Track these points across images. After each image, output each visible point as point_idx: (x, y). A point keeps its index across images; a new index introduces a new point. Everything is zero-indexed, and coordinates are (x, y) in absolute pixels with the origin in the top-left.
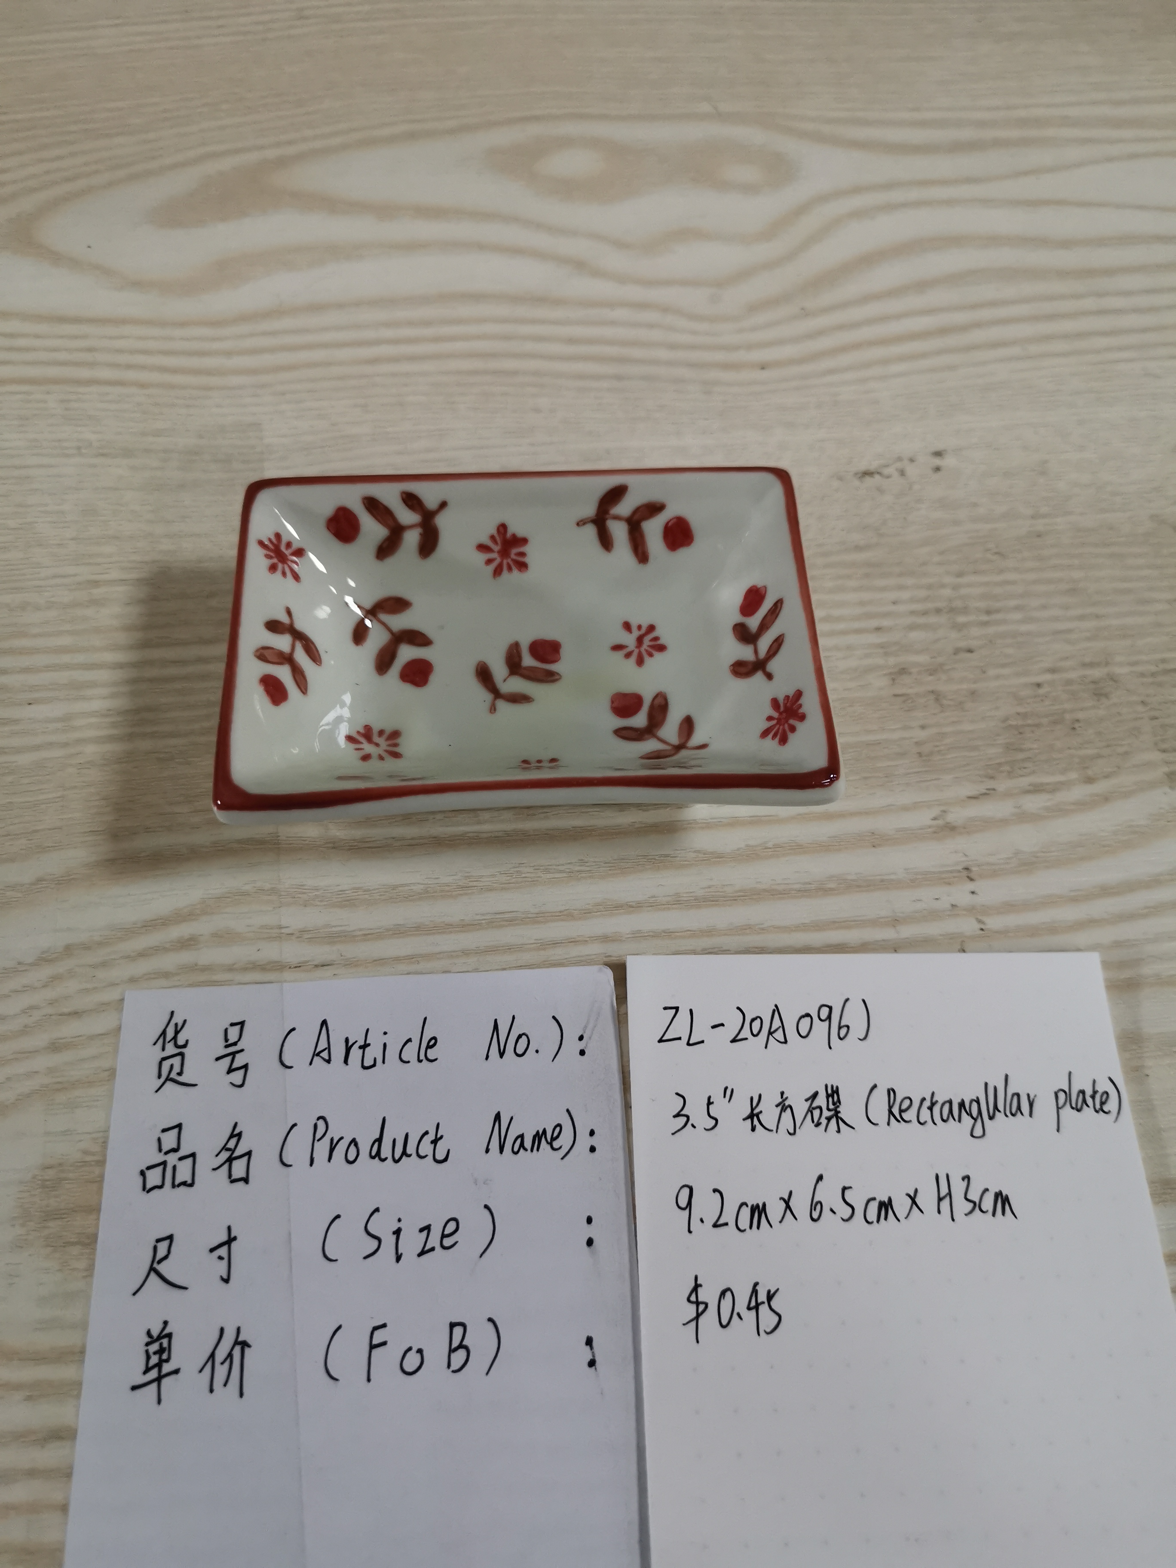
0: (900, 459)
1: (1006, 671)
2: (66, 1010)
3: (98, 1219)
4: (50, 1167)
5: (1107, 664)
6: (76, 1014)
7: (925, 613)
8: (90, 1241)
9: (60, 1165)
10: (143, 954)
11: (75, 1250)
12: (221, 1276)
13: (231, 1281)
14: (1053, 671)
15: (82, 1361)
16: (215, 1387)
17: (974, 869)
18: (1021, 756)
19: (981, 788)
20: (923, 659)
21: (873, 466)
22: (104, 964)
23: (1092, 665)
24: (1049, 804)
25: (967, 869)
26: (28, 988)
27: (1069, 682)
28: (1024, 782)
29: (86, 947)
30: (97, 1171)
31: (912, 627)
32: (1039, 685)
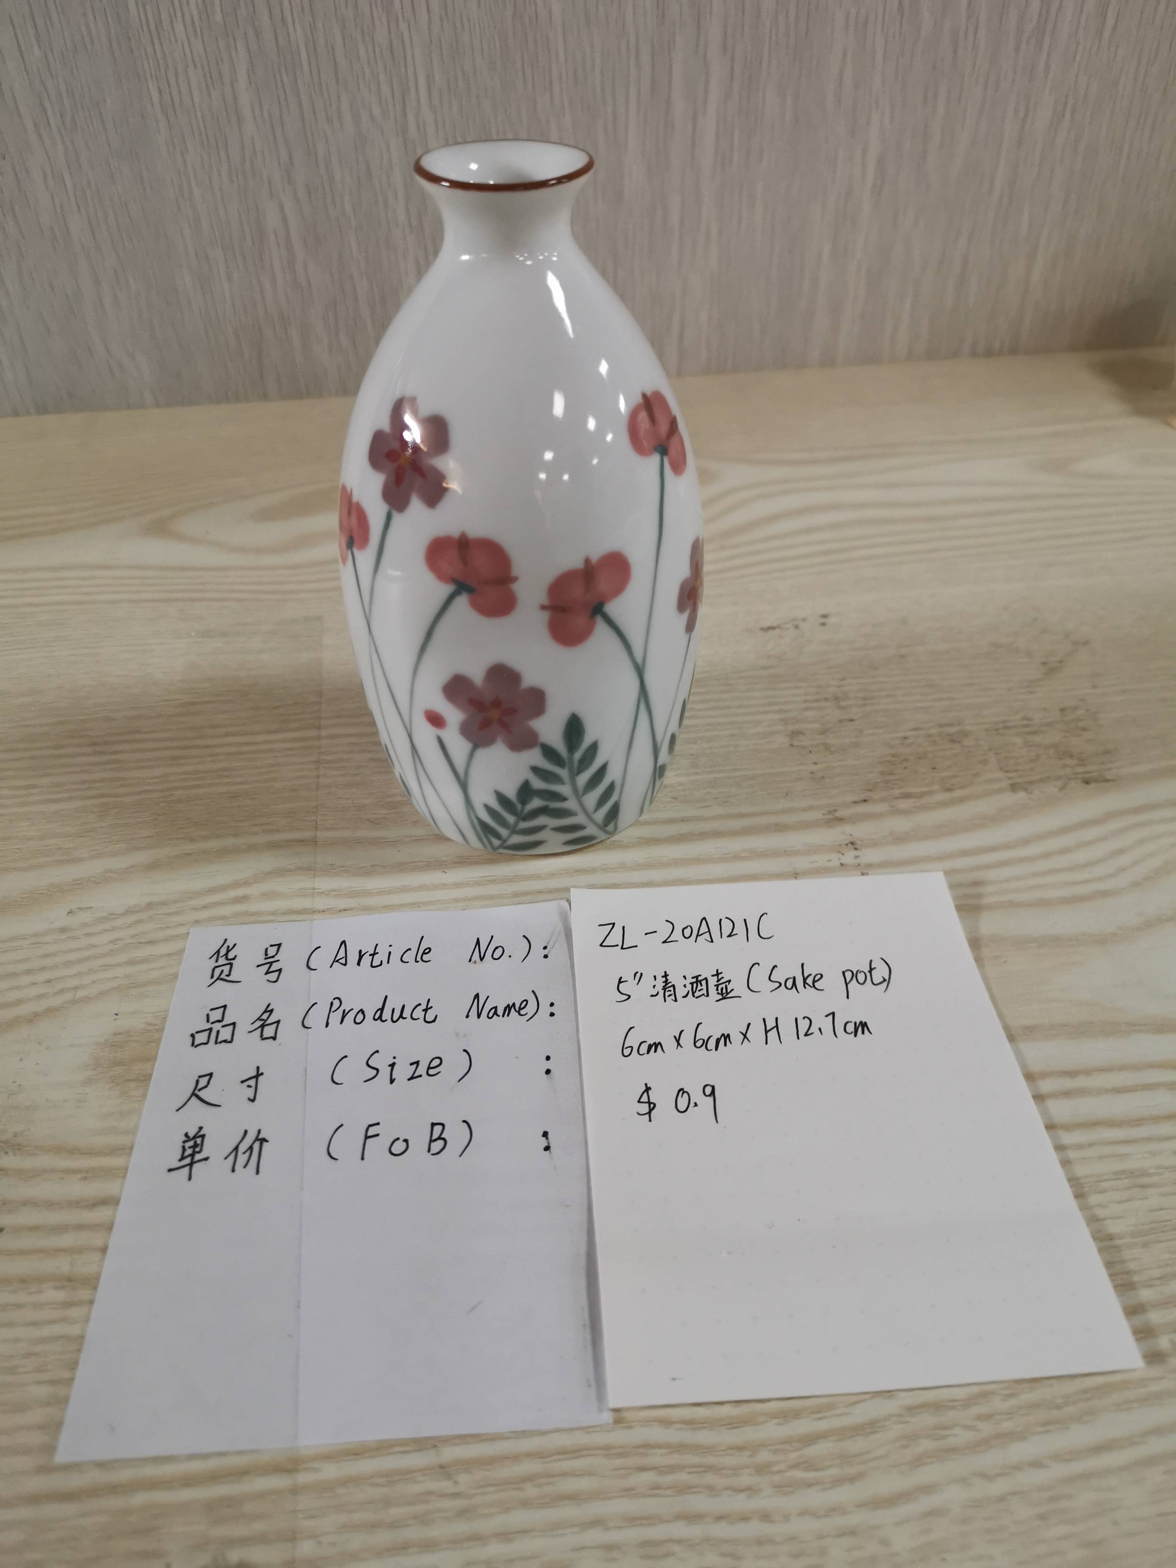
0: (794, 620)
1: (881, 731)
2: (143, 941)
3: (154, 1064)
4: (120, 1034)
5: (959, 724)
6: (151, 942)
7: (817, 701)
8: (146, 1078)
9: (128, 1032)
10: (206, 907)
11: (132, 1085)
12: (249, 1099)
13: (256, 1101)
14: (915, 729)
15: (130, 1154)
16: (237, 1168)
17: (858, 843)
18: (892, 777)
19: (863, 797)
20: (816, 726)
21: (775, 624)
22: (177, 913)
23: (947, 725)
24: (916, 804)
25: (852, 843)
26: (114, 929)
27: (930, 736)
28: (897, 792)
29: (164, 904)
30: (157, 1036)
31: (806, 709)
32: (906, 738)
